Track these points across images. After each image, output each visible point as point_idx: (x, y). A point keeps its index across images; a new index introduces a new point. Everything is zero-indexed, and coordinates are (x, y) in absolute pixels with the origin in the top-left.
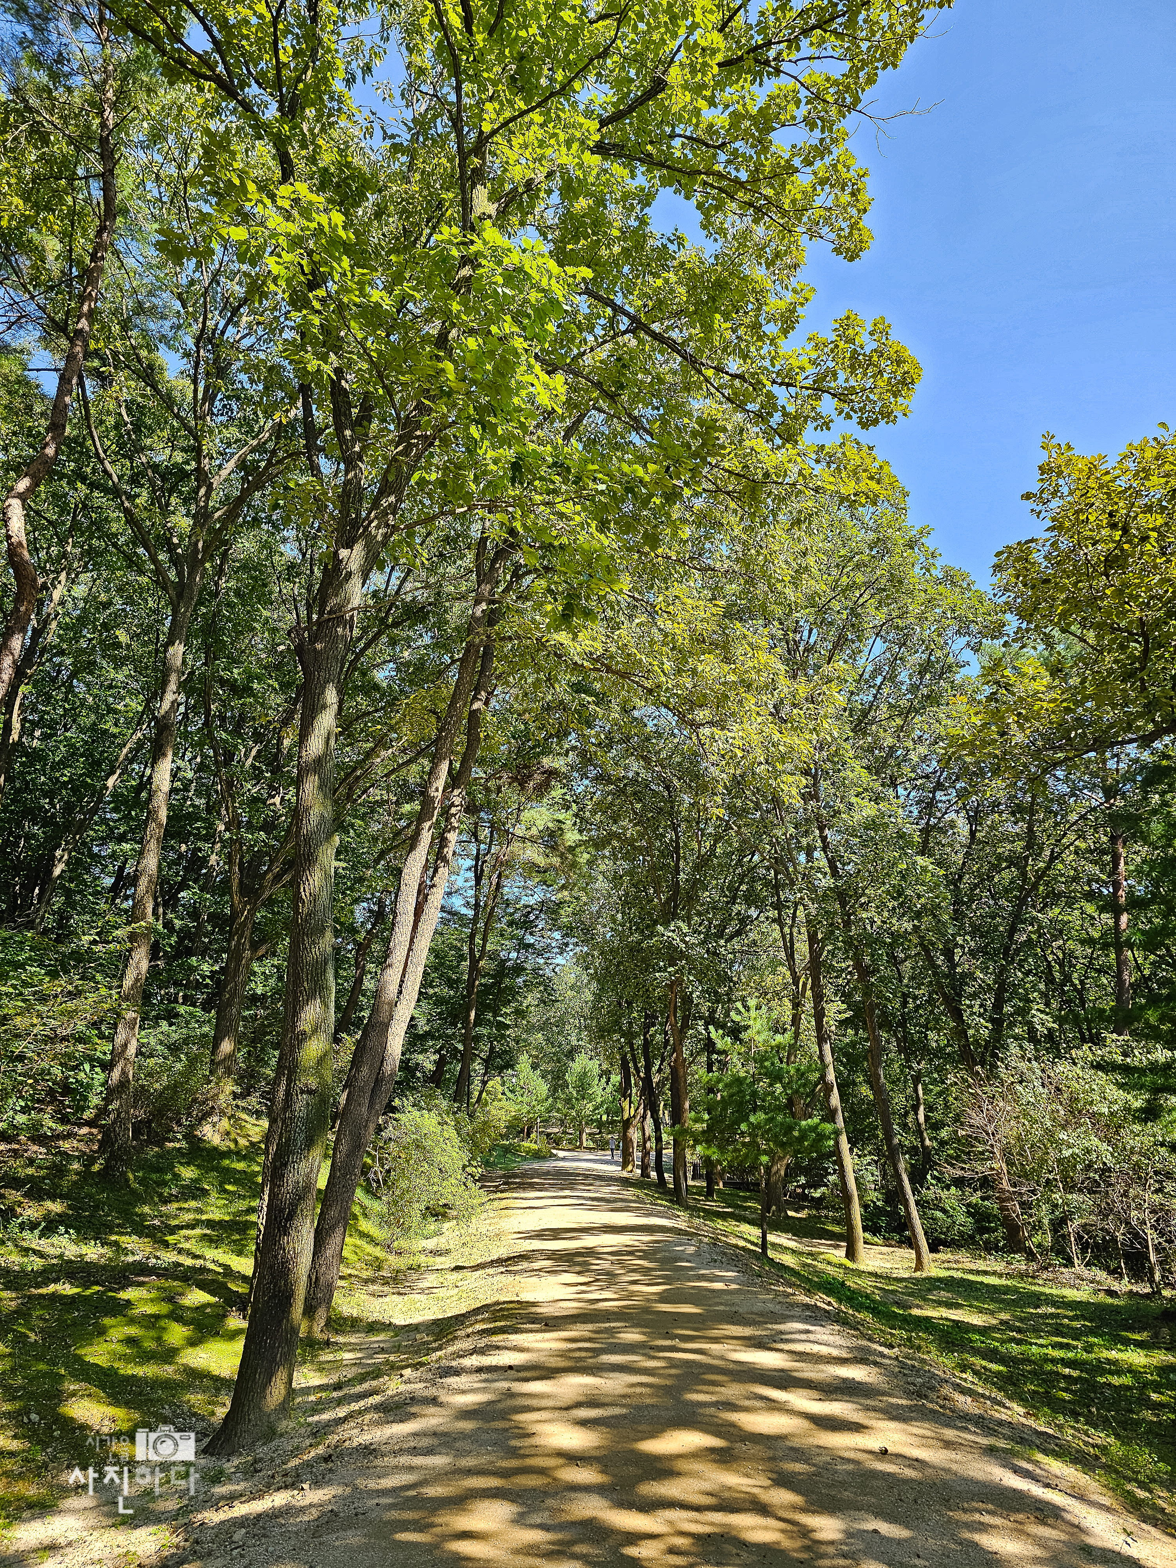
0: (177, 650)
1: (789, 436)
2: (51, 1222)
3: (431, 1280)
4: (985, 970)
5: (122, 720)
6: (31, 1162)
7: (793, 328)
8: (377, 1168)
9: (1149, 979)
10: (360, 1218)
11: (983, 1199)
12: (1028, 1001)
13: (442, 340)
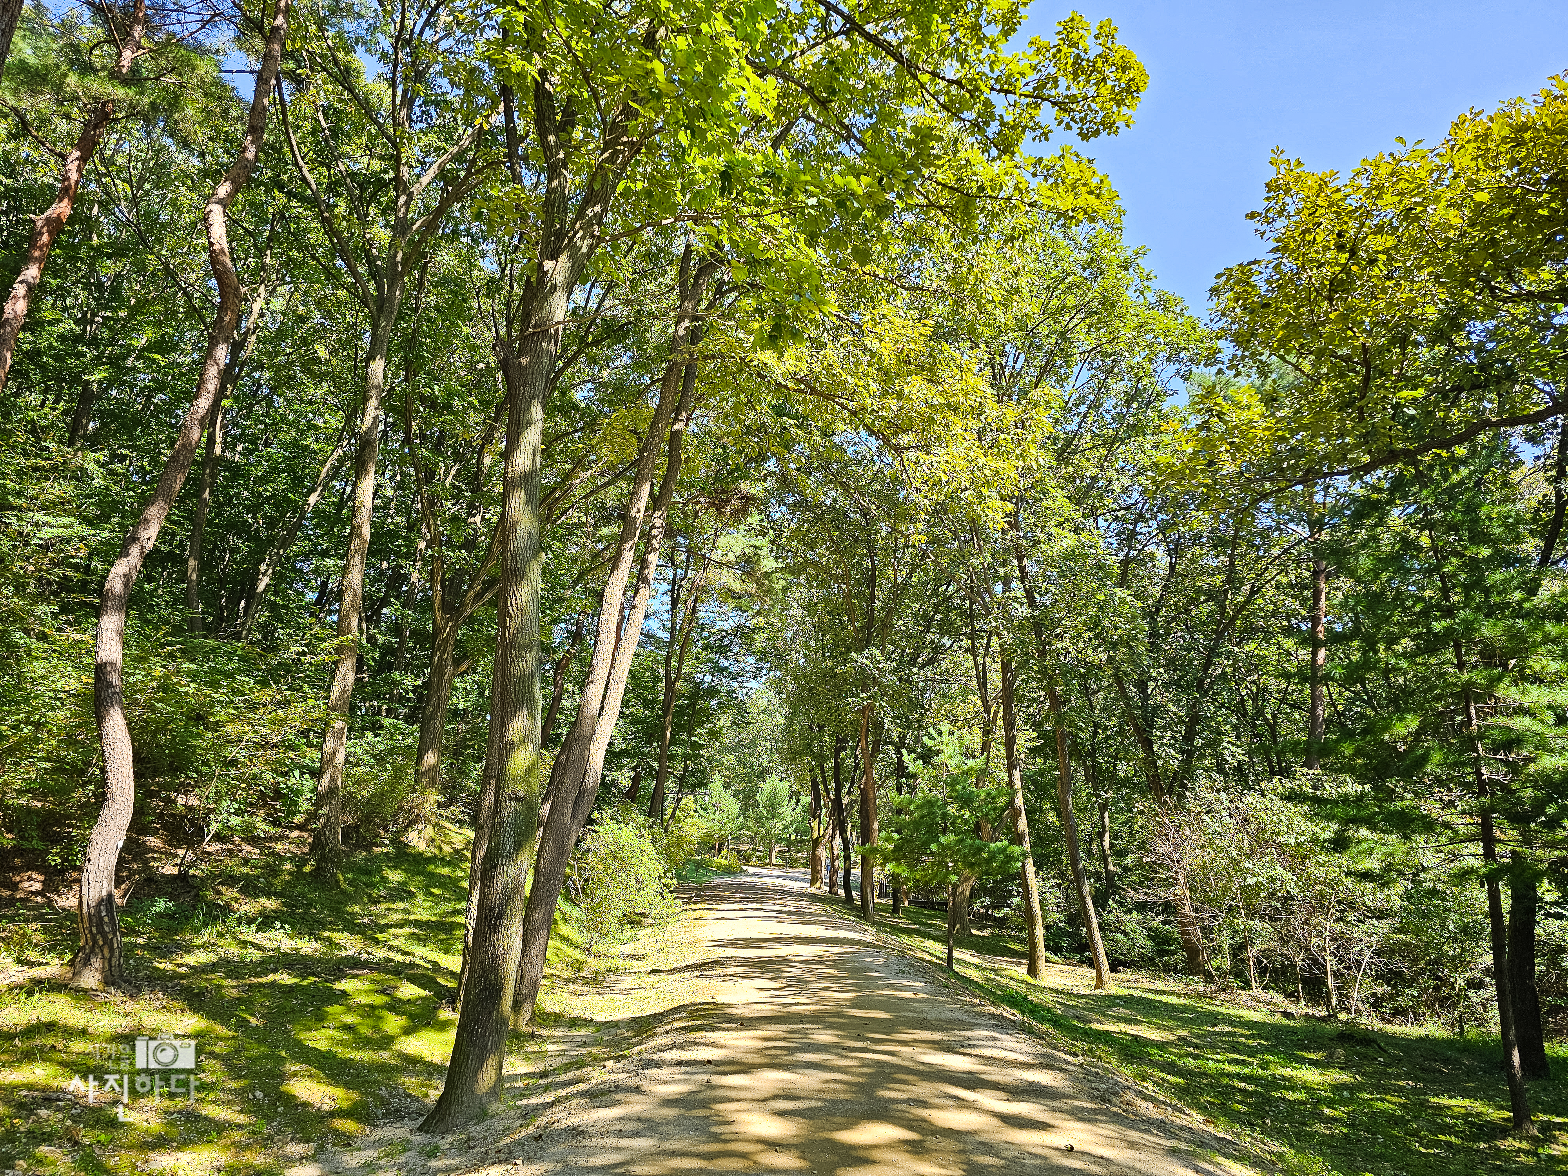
0: (378, 366)
1: (1006, 147)
2: (266, 917)
3: (629, 982)
4: (1178, 703)
5: (322, 437)
6: (246, 862)
7: (1015, 30)
8: (576, 877)
9: (1343, 714)
10: (560, 922)
11: (1164, 923)
12: (1220, 733)
13: (649, 40)
